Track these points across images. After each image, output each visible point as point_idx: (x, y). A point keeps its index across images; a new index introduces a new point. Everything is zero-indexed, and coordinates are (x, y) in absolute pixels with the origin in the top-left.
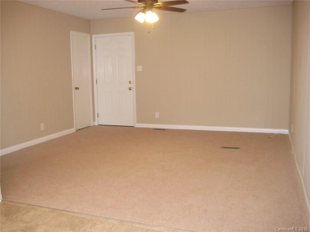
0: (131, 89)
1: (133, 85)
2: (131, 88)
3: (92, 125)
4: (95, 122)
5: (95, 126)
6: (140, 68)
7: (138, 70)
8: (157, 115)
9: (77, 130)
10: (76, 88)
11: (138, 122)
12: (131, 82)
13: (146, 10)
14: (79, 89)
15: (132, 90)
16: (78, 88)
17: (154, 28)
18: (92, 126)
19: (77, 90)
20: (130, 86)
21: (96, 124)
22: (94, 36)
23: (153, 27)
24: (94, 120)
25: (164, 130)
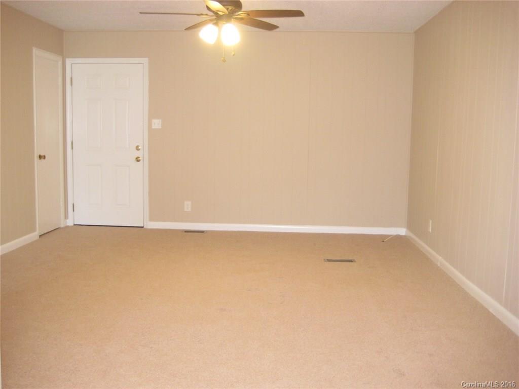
0: (138, 161)
1: (144, 154)
2: (139, 157)
3: (62, 226)
4: (68, 221)
5: (67, 227)
6: (157, 124)
7: (154, 127)
8: (188, 206)
9: (40, 236)
10: (40, 157)
11: (152, 219)
12: (140, 148)
13: (221, 22)
14: (46, 159)
15: (141, 162)
16: (44, 157)
17: (234, 55)
18: (63, 228)
19: (42, 160)
20: (139, 154)
21: (70, 223)
22: (69, 62)
23: (233, 53)
24: (66, 217)
25: (202, 232)
